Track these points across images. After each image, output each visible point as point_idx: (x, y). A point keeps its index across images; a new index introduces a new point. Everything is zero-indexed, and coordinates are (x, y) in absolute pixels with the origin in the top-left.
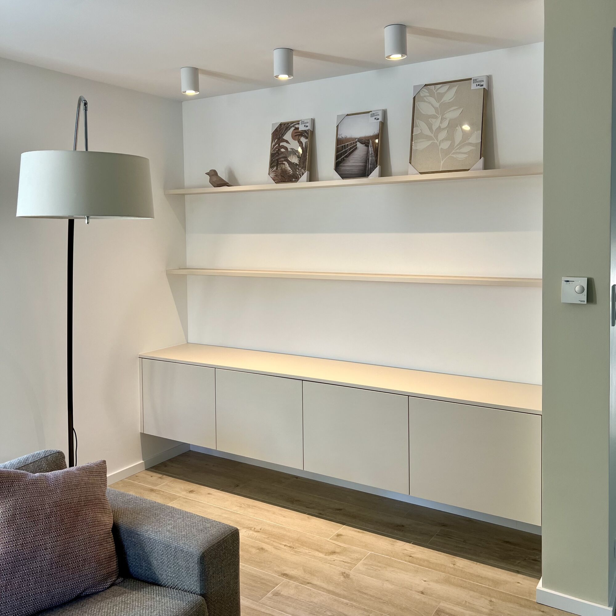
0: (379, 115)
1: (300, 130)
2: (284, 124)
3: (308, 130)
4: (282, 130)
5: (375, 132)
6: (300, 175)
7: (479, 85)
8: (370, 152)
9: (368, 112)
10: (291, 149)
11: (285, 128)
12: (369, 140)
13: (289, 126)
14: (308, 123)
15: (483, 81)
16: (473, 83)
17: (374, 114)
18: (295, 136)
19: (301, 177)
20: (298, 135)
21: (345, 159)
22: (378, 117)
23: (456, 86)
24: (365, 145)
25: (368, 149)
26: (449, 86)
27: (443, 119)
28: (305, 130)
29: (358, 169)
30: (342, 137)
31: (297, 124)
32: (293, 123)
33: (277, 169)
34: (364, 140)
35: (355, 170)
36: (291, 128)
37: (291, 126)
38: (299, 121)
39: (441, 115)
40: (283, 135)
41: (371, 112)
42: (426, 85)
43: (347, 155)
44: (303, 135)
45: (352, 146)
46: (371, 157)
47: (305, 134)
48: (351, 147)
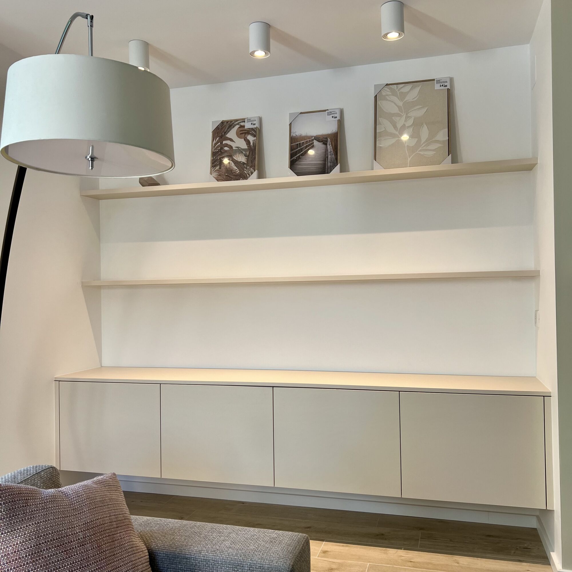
0: (336, 113)
1: (246, 128)
2: (227, 122)
3: (255, 128)
4: (224, 128)
5: (333, 130)
6: (249, 174)
7: (442, 86)
8: (329, 150)
9: (325, 111)
10: (237, 147)
11: (228, 126)
12: (327, 138)
13: (233, 123)
14: (255, 121)
15: (447, 82)
16: (437, 83)
17: (331, 112)
18: (241, 134)
19: (250, 176)
20: (243, 133)
21: (301, 157)
22: (336, 115)
23: (419, 87)
24: (322, 143)
25: (327, 147)
26: (412, 86)
27: (408, 118)
28: (252, 128)
29: (316, 167)
30: (297, 135)
31: (242, 122)
32: (237, 121)
33: (221, 168)
34: (321, 138)
35: (313, 168)
36: (235, 125)
37: (235, 123)
38: (244, 119)
39: (404, 113)
40: (226, 133)
41: (328, 110)
42: (387, 85)
43: (303, 153)
44: (251, 133)
45: (308, 144)
46: (330, 155)
47: (252, 132)
48: (307, 146)
